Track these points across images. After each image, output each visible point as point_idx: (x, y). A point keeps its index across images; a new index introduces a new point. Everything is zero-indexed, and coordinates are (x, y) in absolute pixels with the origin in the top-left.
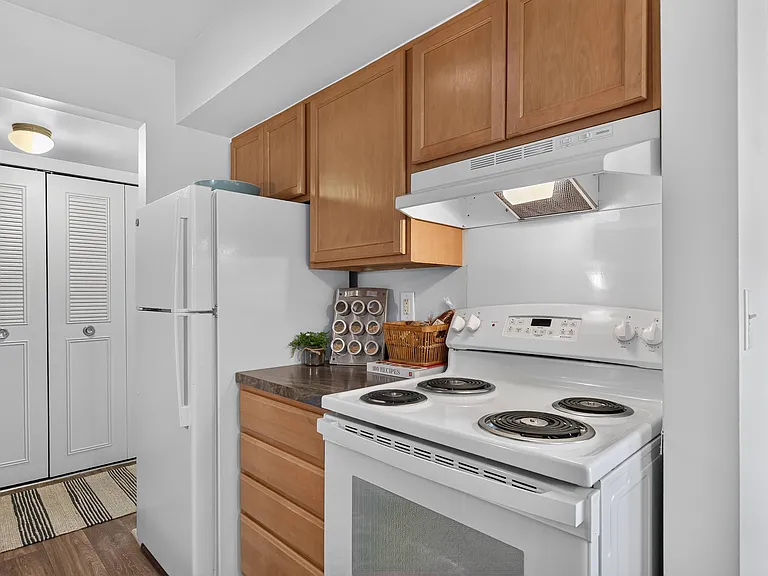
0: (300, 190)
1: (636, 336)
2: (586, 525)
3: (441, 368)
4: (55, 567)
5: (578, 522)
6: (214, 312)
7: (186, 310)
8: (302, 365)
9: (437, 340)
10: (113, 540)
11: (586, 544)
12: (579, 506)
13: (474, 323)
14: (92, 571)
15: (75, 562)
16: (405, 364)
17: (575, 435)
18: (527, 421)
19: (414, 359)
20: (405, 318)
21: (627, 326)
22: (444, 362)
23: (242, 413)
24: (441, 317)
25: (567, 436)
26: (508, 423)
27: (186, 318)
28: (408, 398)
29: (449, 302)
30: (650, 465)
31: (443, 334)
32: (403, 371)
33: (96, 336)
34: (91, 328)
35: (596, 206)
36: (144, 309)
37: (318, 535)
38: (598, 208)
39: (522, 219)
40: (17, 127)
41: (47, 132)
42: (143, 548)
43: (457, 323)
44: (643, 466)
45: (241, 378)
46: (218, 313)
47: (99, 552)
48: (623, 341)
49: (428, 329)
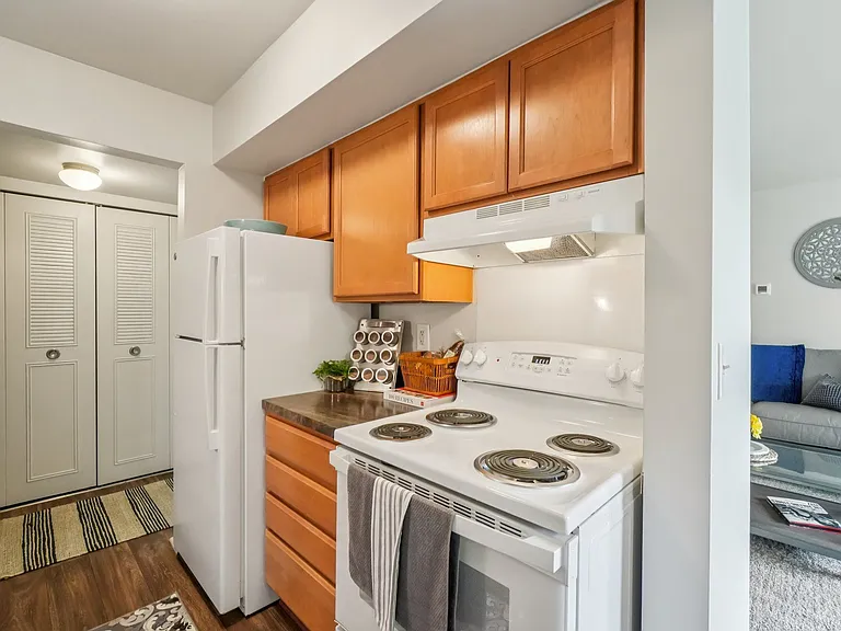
0: (325, 229)
1: (625, 377)
2: (563, 570)
3: (451, 397)
4: (96, 573)
5: (556, 568)
6: (241, 344)
7: (217, 341)
8: (326, 391)
9: (448, 371)
10: (152, 548)
11: (563, 587)
12: (557, 553)
13: (480, 357)
14: (130, 577)
15: (115, 570)
16: (419, 393)
17: (561, 478)
18: (518, 462)
19: (427, 387)
20: (420, 348)
21: (617, 368)
22: (454, 392)
23: (268, 438)
24: (452, 349)
25: (553, 480)
26: (501, 464)
27: (216, 349)
28: (415, 433)
29: (459, 334)
30: (631, 503)
31: (454, 365)
32: (415, 400)
33: (141, 355)
34: (138, 349)
35: (592, 253)
36: (181, 337)
37: (331, 554)
38: (594, 254)
39: (526, 262)
40: (67, 165)
41: (96, 171)
42: (179, 557)
43: (465, 357)
44: (624, 505)
45: (266, 405)
46: (245, 345)
47: (138, 560)
48: (614, 382)
49: (438, 362)
